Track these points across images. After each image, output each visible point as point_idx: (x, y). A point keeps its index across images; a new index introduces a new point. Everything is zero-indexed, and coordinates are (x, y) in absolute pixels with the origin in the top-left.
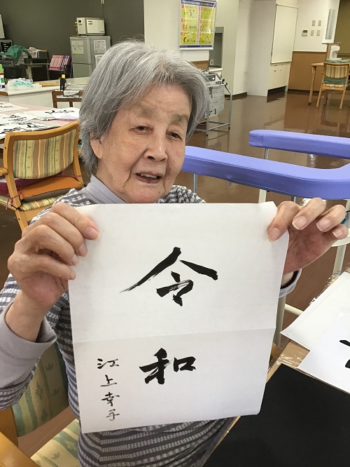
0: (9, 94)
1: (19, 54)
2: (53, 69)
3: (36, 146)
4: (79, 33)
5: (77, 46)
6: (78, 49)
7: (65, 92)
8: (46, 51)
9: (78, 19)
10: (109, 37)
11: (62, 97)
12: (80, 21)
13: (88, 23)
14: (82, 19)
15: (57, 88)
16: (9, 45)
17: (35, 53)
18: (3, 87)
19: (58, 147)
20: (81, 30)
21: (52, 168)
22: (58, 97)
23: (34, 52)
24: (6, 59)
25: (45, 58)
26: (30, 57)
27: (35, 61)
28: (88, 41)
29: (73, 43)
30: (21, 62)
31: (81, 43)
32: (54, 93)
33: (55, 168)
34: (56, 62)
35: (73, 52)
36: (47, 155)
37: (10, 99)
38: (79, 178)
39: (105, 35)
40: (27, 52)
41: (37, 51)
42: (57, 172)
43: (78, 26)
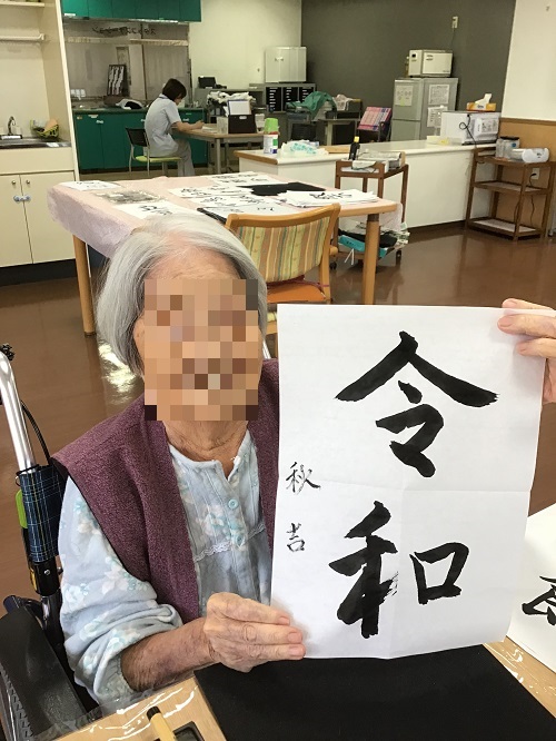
0: (279, 161)
1: (320, 104)
2: (364, 128)
3: (267, 236)
4: (410, 74)
5: (404, 93)
6: (404, 97)
7: (355, 163)
8: (359, 100)
9: (412, 52)
10: (456, 80)
11: (348, 170)
12: (414, 56)
13: (426, 57)
14: (418, 53)
15: (345, 157)
16: (310, 91)
17: (343, 104)
18: (275, 152)
19: (299, 240)
20: (413, 69)
21: (286, 270)
22: (344, 170)
23: (342, 102)
24: (302, 112)
25: (356, 111)
26: (334, 109)
27: (341, 115)
28: (421, 87)
29: (398, 89)
30: (320, 117)
31: (410, 89)
32: (339, 164)
33: (290, 270)
34: (372, 118)
35: (397, 102)
36: (281, 250)
37: (280, 170)
38: (324, 289)
39: (451, 76)
40: (332, 102)
41: (348, 99)
42: (293, 277)
43: (411, 63)
